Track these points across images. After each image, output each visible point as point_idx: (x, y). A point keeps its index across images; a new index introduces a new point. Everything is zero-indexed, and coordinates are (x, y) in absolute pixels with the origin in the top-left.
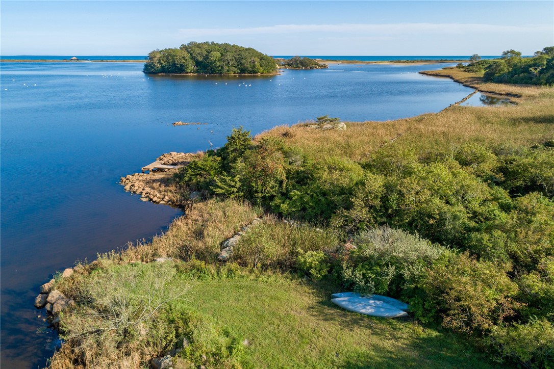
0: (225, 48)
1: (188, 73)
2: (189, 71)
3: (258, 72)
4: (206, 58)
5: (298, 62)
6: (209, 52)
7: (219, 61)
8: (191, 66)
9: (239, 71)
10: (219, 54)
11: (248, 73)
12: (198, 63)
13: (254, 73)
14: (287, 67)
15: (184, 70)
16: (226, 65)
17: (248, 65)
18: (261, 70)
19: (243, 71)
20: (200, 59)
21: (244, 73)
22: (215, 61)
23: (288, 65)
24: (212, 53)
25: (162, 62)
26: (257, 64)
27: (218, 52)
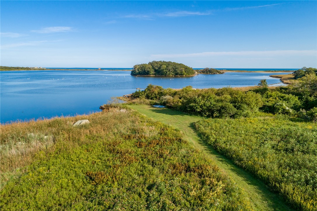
0: (168, 64)
1: (150, 75)
2: (151, 74)
3: (184, 75)
4: (160, 68)
5: (208, 71)
6: (161, 65)
7: (165, 69)
8: (152, 72)
9: (175, 74)
11: (179, 75)
12: (155, 70)
13: (182, 75)
15: (149, 74)
16: (169, 71)
17: (179, 71)
18: (185, 74)
19: (177, 74)
20: (157, 68)
21: (177, 75)
22: (163, 70)
23: (202, 72)
24: (163, 66)
25: (139, 70)
26: (183, 71)
27: (165, 66)
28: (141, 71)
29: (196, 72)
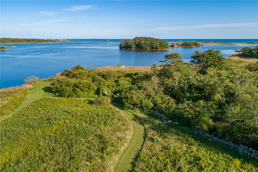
0: (147, 39)
2: (133, 48)
4: (140, 43)
5: (186, 44)
6: (141, 41)
7: (143, 44)
8: (134, 46)
9: (151, 48)
10: (144, 42)
11: (155, 49)
12: (136, 45)
13: (157, 49)
14: (181, 46)
15: (131, 47)
16: (146, 46)
17: (154, 46)
18: (160, 48)
19: (153, 48)
20: (137, 43)
21: (153, 49)
22: (142, 44)
24: (142, 41)
25: (124, 44)
26: (158, 46)
27: (144, 41)
28: (125, 45)
29: (176, 45)
